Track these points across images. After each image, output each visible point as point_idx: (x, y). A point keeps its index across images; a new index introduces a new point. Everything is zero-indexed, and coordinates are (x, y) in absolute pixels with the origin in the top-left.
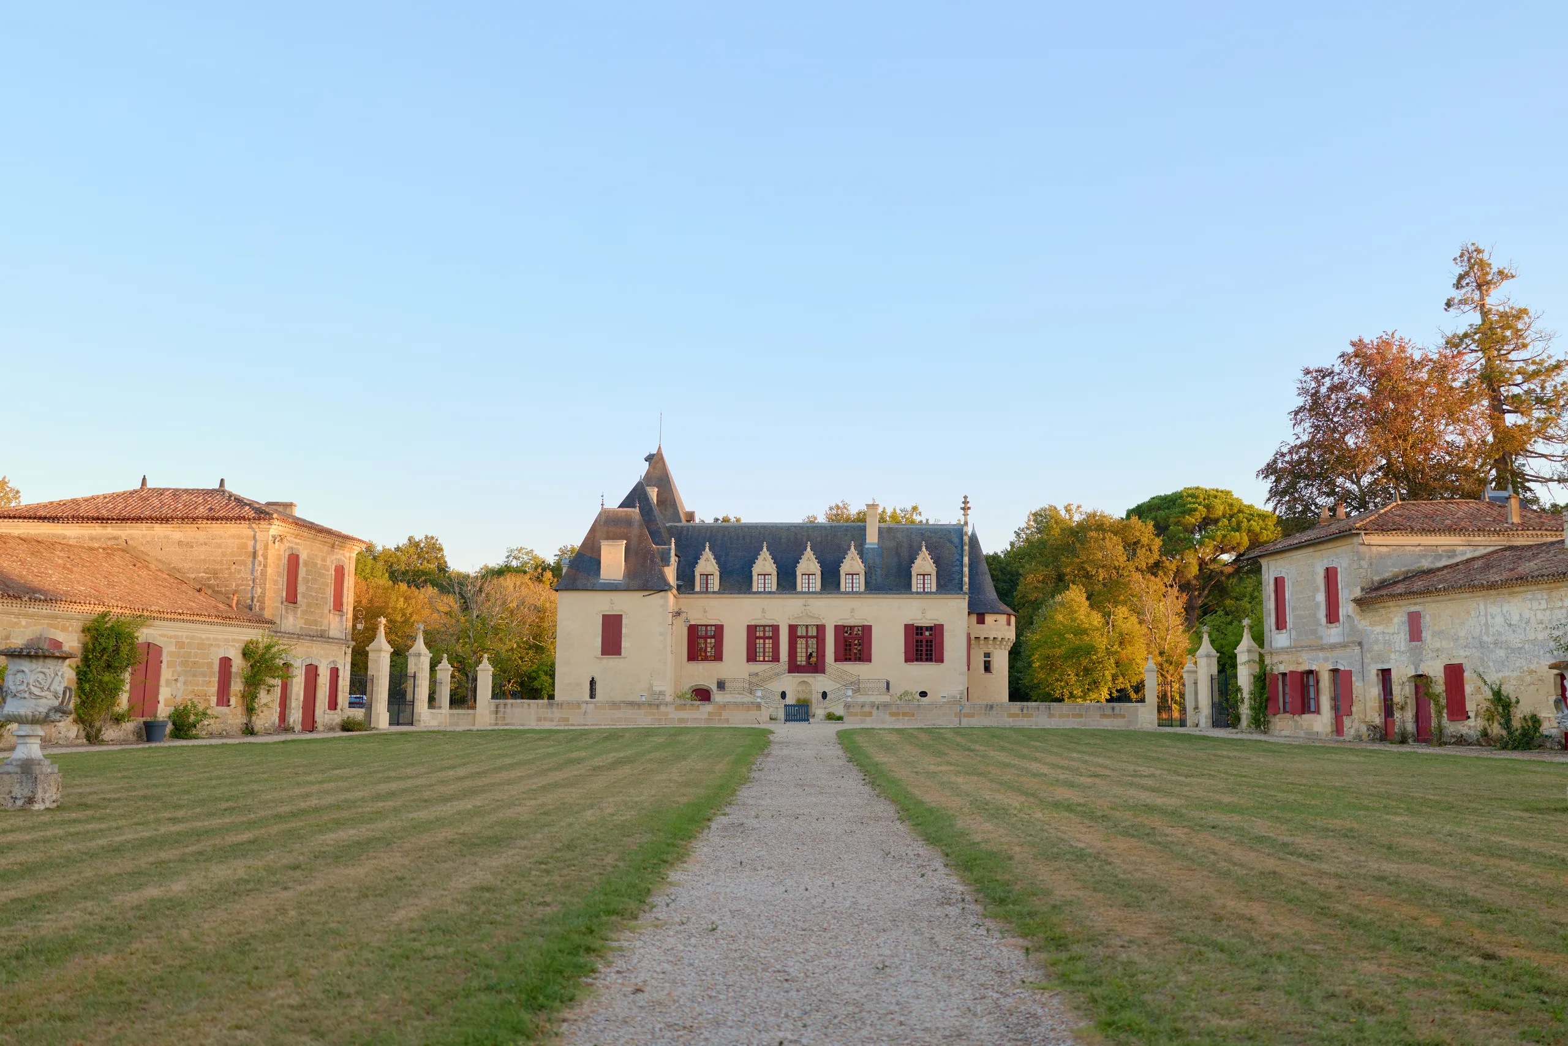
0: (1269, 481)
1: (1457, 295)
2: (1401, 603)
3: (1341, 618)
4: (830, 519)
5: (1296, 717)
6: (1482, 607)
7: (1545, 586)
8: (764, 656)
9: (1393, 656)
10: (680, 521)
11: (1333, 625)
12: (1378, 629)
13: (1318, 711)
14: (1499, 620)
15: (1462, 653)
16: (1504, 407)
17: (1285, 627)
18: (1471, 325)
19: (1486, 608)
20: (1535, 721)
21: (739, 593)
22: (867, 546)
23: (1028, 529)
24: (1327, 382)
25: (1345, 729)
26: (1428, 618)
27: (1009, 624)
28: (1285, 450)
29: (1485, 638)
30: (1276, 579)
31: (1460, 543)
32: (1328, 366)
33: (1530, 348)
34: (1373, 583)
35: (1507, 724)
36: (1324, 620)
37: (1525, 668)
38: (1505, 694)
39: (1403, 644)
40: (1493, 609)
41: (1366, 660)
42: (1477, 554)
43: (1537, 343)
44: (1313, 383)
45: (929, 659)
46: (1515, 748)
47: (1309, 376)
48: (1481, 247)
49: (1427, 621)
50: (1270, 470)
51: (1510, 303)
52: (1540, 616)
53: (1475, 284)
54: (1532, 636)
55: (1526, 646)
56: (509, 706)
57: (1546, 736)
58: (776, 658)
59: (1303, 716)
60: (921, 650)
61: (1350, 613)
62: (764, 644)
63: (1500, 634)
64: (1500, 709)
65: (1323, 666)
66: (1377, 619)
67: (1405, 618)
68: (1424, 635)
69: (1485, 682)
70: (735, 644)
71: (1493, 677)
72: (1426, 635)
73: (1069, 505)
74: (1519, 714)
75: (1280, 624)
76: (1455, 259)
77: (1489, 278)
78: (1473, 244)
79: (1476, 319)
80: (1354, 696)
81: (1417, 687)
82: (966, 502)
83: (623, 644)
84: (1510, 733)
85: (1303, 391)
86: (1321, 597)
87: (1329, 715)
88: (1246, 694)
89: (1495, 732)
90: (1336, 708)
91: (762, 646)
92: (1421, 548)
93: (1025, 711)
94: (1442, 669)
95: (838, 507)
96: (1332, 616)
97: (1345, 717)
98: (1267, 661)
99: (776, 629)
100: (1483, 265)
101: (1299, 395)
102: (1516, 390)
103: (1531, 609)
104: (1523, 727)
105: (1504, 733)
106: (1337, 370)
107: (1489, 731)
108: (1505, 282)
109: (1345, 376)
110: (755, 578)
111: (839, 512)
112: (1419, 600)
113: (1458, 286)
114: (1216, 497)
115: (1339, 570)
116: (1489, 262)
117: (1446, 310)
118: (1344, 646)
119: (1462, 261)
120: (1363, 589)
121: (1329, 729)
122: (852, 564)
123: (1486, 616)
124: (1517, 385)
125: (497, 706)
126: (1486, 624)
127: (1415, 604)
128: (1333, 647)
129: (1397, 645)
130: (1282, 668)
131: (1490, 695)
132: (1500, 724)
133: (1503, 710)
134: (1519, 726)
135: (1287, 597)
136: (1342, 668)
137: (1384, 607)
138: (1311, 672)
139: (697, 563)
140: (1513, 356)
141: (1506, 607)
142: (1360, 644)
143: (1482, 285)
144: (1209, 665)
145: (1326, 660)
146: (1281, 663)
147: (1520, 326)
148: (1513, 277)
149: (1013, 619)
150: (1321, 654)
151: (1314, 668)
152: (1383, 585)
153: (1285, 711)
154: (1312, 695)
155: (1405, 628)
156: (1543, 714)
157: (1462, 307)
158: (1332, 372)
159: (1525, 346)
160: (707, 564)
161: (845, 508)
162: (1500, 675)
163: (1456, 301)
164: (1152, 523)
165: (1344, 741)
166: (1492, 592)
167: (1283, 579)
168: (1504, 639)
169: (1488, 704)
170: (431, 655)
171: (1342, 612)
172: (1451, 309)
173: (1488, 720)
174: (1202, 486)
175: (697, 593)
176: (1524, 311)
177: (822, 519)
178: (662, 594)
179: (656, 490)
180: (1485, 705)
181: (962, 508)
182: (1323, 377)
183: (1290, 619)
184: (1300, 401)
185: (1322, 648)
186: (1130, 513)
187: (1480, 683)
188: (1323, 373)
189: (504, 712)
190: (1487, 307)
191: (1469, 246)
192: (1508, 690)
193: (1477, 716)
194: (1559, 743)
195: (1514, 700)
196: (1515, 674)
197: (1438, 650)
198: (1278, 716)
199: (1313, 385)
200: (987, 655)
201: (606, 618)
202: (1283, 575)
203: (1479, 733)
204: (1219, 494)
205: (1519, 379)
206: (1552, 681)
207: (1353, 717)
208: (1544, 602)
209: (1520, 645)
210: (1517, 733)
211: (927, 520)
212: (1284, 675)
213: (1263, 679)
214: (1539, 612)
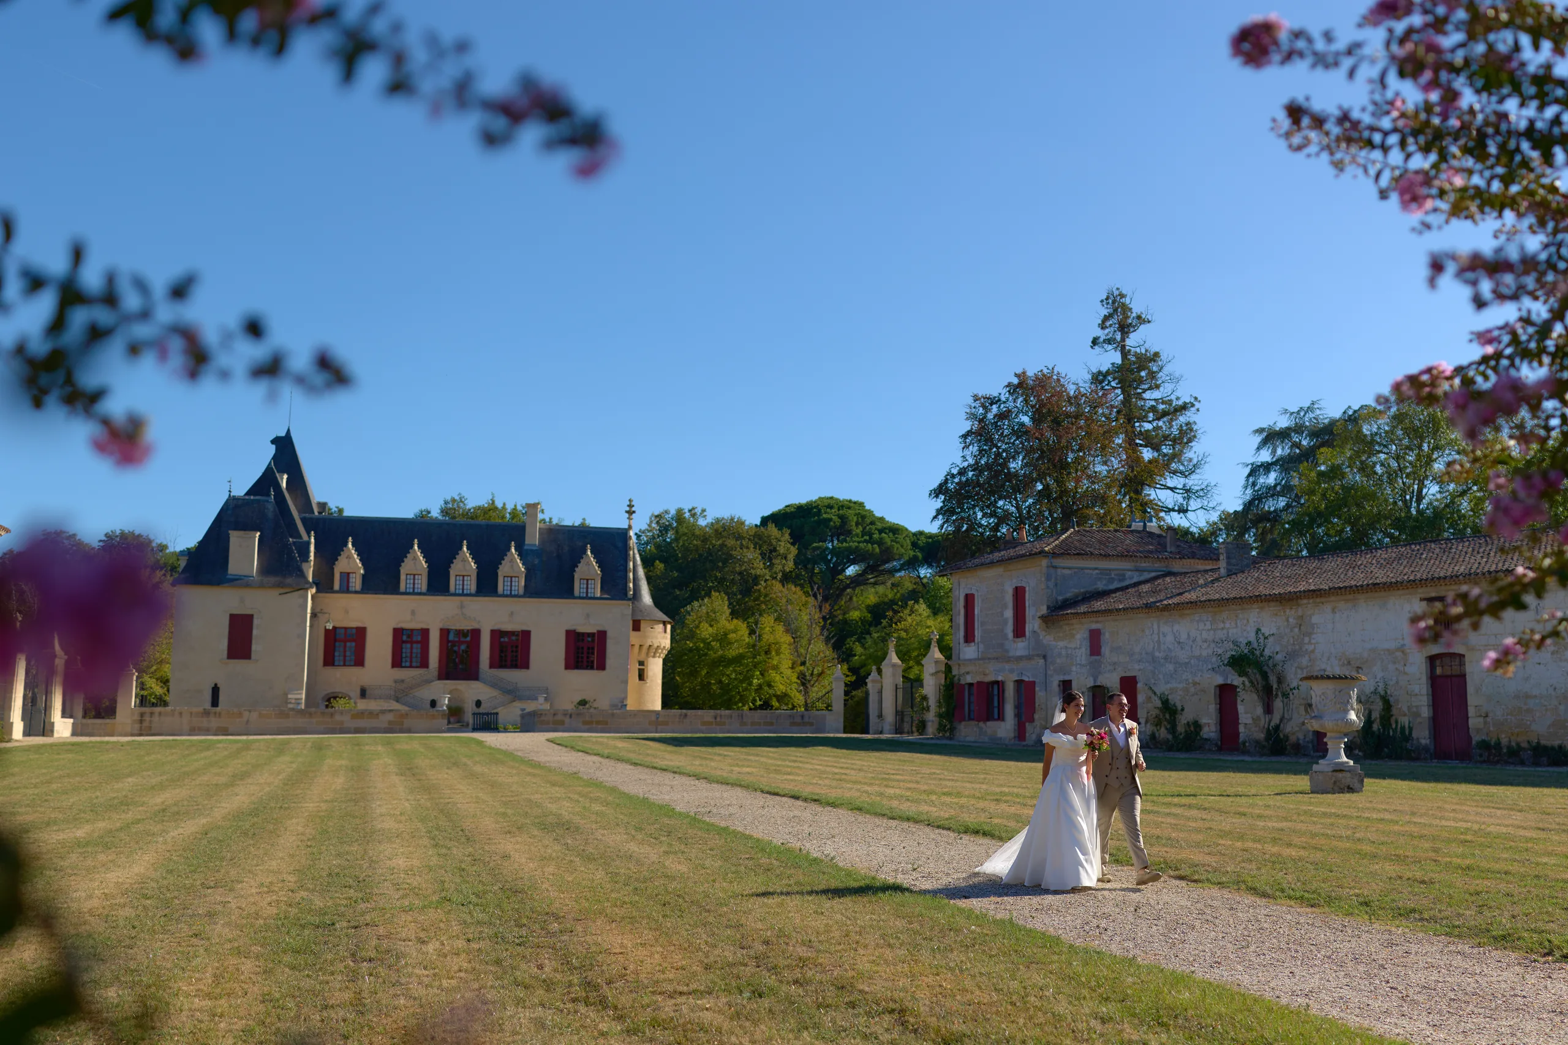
0: (939, 500)
1: (1102, 334)
2: (1084, 620)
3: (1027, 633)
4: (444, 511)
5: (981, 724)
6: (1155, 626)
7: (1210, 609)
8: (411, 662)
9: (1074, 669)
10: (313, 513)
11: (1020, 639)
12: (1061, 644)
13: (1001, 717)
14: (1170, 638)
15: (1137, 667)
16: (1138, 441)
17: (973, 641)
18: (1113, 364)
19: (1159, 627)
20: (1197, 726)
21: (384, 593)
22: (526, 547)
23: (649, 531)
24: (995, 409)
25: (1027, 735)
26: (1107, 635)
27: (665, 632)
28: (955, 471)
29: (1157, 654)
30: (967, 595)
31: (1129, 567)
32: (996, 394)
33: (1161, 389)
34: (1057, 602)
35: (1173, 729)
36: (1010, 635)
37: (1190, 681)
38: (1172, 703)
39: (1084, 658)
40: (1165, 629)
41: (1049, 672)
42: (1142, 578)
43: (1166, 385)
44: (981, 409)
45: (590, 666)
46: (1179, 750)
47: (978, 402)
48: (1124, 292)
49: (1106, 636)
50: (940, 490)
51: (1147, 346)
52: (1205, 635)
53: (1117, 326)
54: (1197, 653)
55: (1192, 661)
56: (157, 714)
57: (1206, 739)
58: (424, 664)
59: (989, 723)
60: (582, 658)
61: (1036, 628)
62: (412, 648)
63: (1170, 650)
64: (1167, 716)
65: (1008, 676)
66: (1061, 635)
67: (1087, 635)
68: (1103, 649)
69: (1155, 693)
70: (379, 648)
71: (1162, 688)
72: (1105, 650)
73: (693, 509)
74: (1183, 719)
75: (969, 638)
76: (1102, 301)
77: (1130, 321)
78: (1118, 289)
79: (1117, 358)
80: (1037, 704)
81: (1094, 695)
82: (630, 506)
83: (254, 647)
84: (1175, 737)
85: (972, 416)
86: (1009, 614)
87: (1013, 722)
88: (932, 702)
89: (1162, 736)
90: (1018, 715)
91: (409, 651)
92: (1097, 571)
93: (718, 719)
94: (1118, 681)
95: (454, 500)
96: (1019, 631)
97: (1027, 724)
98: (955, 672)
99: (425, 633)
100: (1126, 309)
101: (967, 419)
102: (1148, 426)
103: (1198, 629)
104: (1186, 731)
105: (1170, 737)
106: (1003, 399)
107: (1157, 735)
108: (1142, 326)
109: (1011, 404)
110: (403, 577)
111: (455, 506)
112: (1100, 619)
113: (1103, 326)
114: (849, 508)
115: (1027, 589)
116: (1130, 306)
117: (1092, 347)
118: (1029, 658)
119: (1108, 303)
120: (1048, 607)
121: (1012, 735)
122: (514, 565)
123: (1158, 634)
124: (1150, 422)
125: (142, 715)
126: (1159, 642)
127: (1097, 622)
128: (1019, 659)
129: (1078, 659)
130: (969, 679)
131: (1159, 704)
132: (1167, 729)
133: (1170, 717)
134: (1183, 730)
135: (976, 613)
136: (1026, 679)
137: (1068, 624)
138: (997, 682)
139: (337, 560)
140: (1147, 395)
141: (1176, 627)
142: (1045, 657)
143: (1125, 328)
144: (894, 675)
145: (1012, 671)
146: (968, 673)
147: (1155, 369)
148: (1149, 322)
149: (669, 627)
150: (1007, 666)
151: (1000, 678)
152: (1067, 604)
153: (970, 719)
154: (996, 704)
155: (1087, 643)
156: (1204, 721)
157: (1106, 346)
158: (999, 400)
159: (1158, 387)
160: (351, 560)
161: (461, 501)
162: (1169, 686)
163: (1101, 340)
164: (789, 531)
165: (1027, 746)
166: (1166, 613)
167: (973, 595)
168: (1173, 654)
169: (1157, 712)
170: (66, 657)
171: (1028, 628)
172: (1096, 347)
173: (1156, 725)
174: (836, 496)
175: (337, 592)
176: (1157, 354)
177: (435, 513)
178: (301, 592)
179: (285, 477)
180: (1155, 712)
181: (627, 512)
182: (991, 404)
183: (978, 633)
184: (967, 426)
185: (1008, 660)
186: (765, 521)
187: (1150, 693)
188: (994, 401)
189: (151, 722)
190: (1127, 348)
191: (1114, 290)
192: (1176, 699)
193: (1146, 722)
194: (1216, 745)
195: (1179, 708)
196: (1181, 686)
197: (1115, 664)
198: (963, 723)
199: (981, 410)
200: (641, 663)
201: (233, 618)
202: (973, 592)
203: (1148, 738)
204: (852, 505)
205: (1151, 416)
206: (1213, 691)
207: (1035, 724)
208: (1208, 623)
209: (1187, 661)
210: (1181, 737)
211: (551, 519)
212: (971, 685)
213: (952, 690)
214: (1204, 632)
